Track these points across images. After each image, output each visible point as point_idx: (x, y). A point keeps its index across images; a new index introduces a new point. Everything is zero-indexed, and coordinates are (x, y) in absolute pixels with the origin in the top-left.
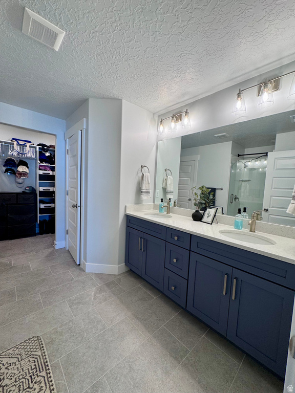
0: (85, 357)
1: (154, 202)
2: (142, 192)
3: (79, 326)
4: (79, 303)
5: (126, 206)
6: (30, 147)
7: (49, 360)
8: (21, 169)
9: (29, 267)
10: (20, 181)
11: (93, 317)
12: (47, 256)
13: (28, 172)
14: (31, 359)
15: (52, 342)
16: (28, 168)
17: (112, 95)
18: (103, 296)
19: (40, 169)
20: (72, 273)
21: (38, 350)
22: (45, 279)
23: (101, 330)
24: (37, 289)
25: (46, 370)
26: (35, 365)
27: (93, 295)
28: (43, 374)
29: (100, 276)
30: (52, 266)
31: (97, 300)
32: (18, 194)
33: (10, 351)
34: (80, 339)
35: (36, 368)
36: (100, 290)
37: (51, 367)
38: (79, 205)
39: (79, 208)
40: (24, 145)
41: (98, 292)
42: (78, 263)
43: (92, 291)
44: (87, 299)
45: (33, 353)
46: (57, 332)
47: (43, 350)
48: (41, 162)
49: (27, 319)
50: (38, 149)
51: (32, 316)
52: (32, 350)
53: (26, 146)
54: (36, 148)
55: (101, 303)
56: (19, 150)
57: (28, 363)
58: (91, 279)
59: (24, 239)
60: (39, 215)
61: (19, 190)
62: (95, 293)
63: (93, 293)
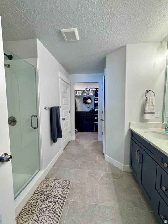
0: (79, 211)
1: (163, 122)
2: (145, 113)
3: (86, 190)
4: (93, 176)
5: (130, 123)
6: (91, 90)
7: (67, 197)
8: (89, 101)
9: (84, 146)
10: (88, 106)
11: (95, 190)
12: (93, 144)
13: (91, 102)
14: (63, 191)
15: (73, 189)
16: (91, 100)
17: (117, 46)
18: (107, 180)
19: (95, 100)
20: (98, 157)
21: (66, 188)
22: (86, 155)
23: (94, 202)
24: (81, 158)
25: (63, 201)
26: (62, 195)
27: (102, 176)
28: (62, 201)
29: (111, 166)
30: (92, 150)
31: (102, 181)
32: (87, 112)
33: (60, 181)
34: (83, 197)
35: (61, 196)
36: (107, 176)
37: (66, 201)
38: (103, 119)
39: (103, 121)
40: (89, 90)
41: (105, 176)
42: (103, 153)
43: (102, 173)
44: (98, 177)
45: (64, 188)
46: (77, 185)
47: (68, 190)
48: (96, 97)
49: (72, 170)
50: (94, 91)
51: (73, 170)
52: (65, 186)
53: (90, 90)
54: (93, 90)
55: (103, 184)
56: (87, 93)
57: (61, 192)
58: (106, 166)
59: (89, 133)
60: (95, 122)
61: (88, 110)
62: (103, 176)
63: (102, 175)
